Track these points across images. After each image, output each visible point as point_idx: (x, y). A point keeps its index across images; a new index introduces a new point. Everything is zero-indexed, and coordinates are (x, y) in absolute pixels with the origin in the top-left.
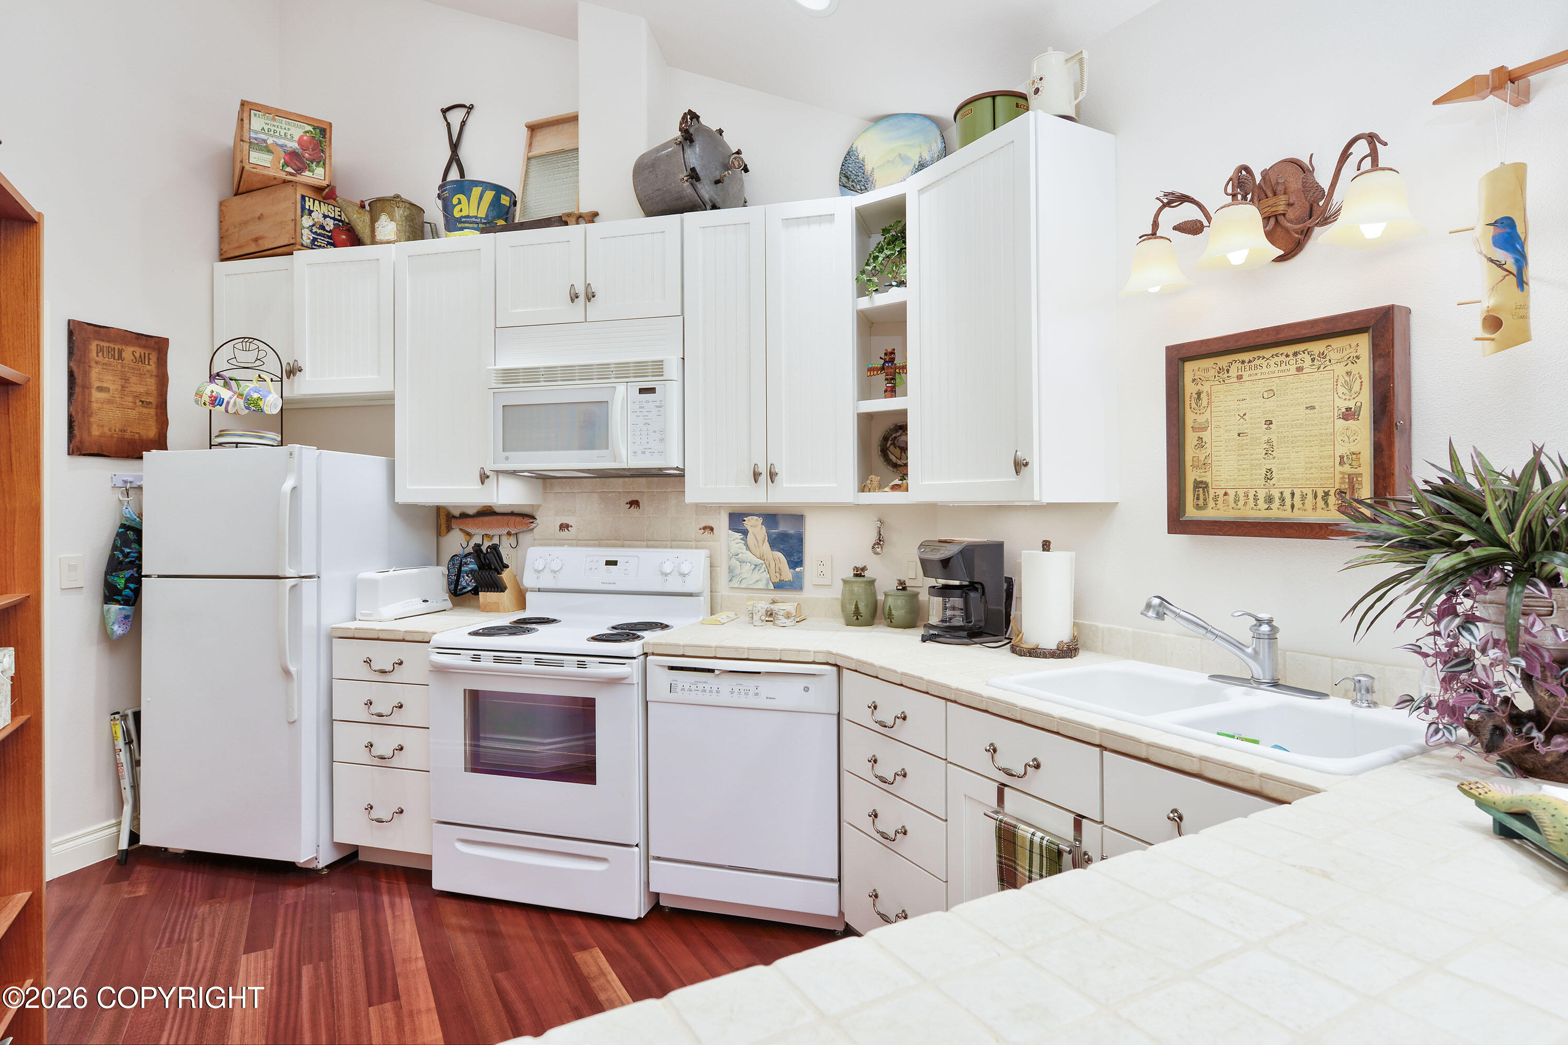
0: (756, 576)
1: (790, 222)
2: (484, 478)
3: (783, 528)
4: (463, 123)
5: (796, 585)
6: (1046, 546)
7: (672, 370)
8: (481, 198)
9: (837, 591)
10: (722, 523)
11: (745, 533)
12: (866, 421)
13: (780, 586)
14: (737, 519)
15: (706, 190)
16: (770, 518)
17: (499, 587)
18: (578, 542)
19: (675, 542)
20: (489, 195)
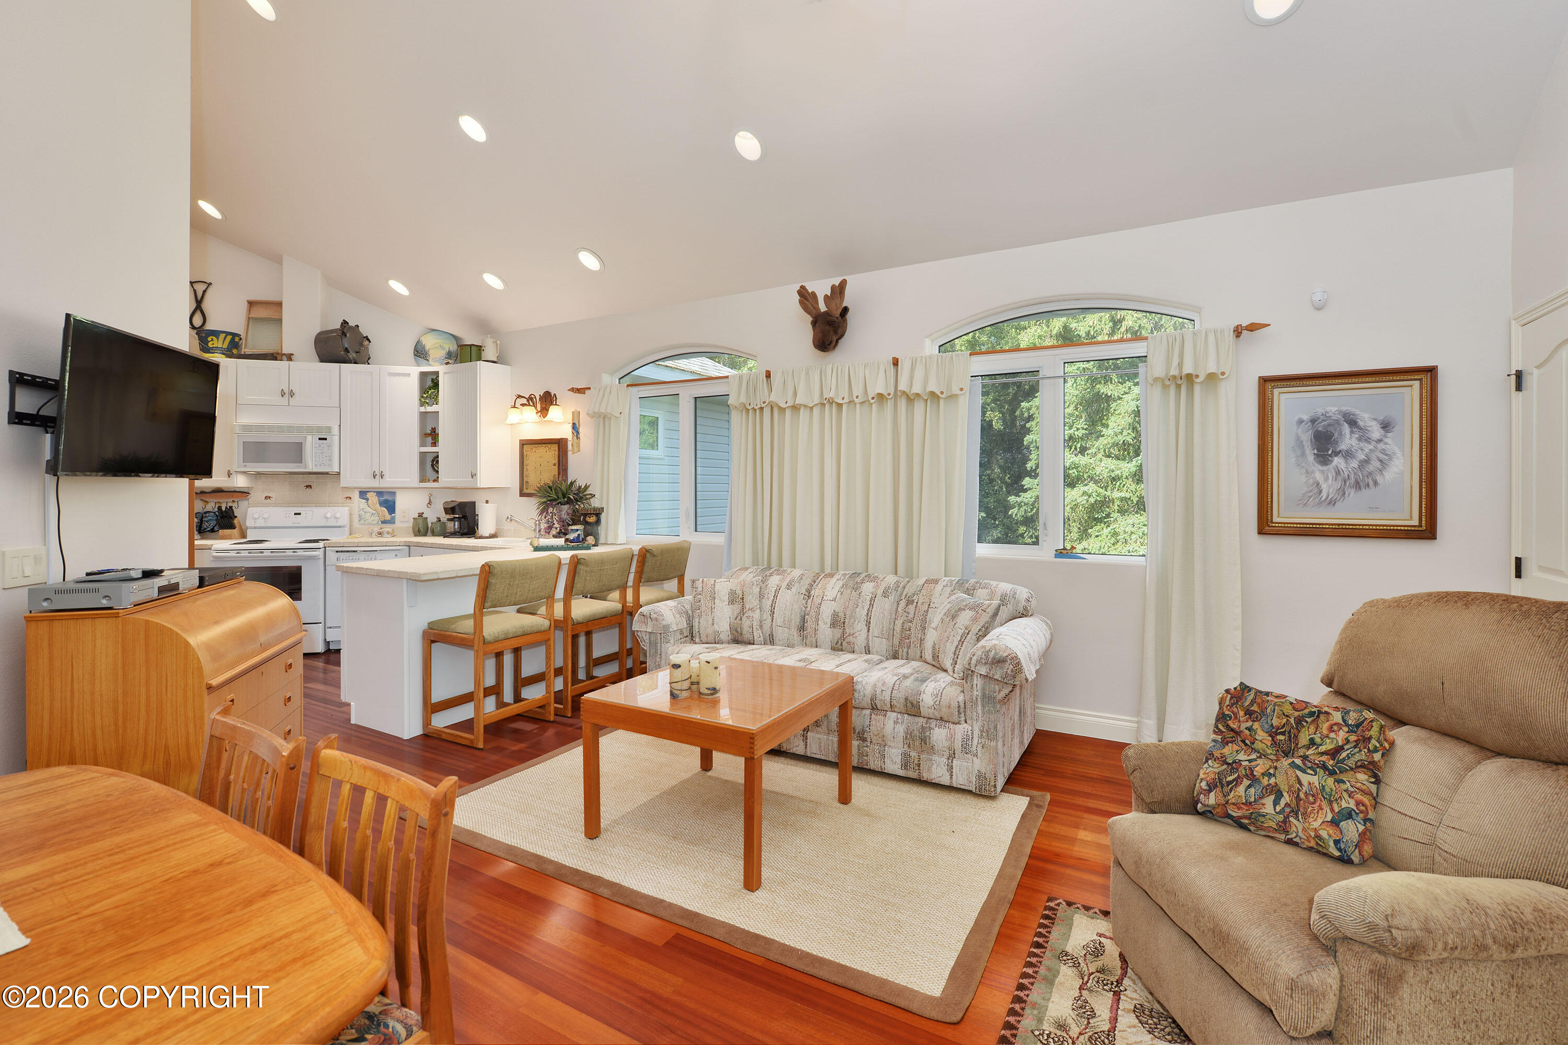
0: (373, 518)
1: (391, 374)
2: (229, 475)
3: (386, 497)
4: (205, 291)
5: (392, 521)
6: (487, 502)
7: (335, 430)
8: (225, 339)
9: (410, 524)
10: (356, 495)
11: (367, 499)
12: (423, 455)
13: (384, 522)
14: (363, 494)
15: (352, 355)
16: (380, 493)
17: (232, 527)
18: (276, 505)
19: (331, 504)
20: (229, 338)
